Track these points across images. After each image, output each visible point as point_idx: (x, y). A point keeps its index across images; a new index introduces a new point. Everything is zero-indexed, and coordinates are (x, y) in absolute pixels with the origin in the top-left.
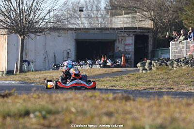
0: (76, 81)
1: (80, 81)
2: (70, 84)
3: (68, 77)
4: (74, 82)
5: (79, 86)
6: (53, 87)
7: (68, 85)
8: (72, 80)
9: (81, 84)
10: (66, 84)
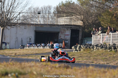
0: (63, 57)
1: (65, 57)
2: (58, 59)
3: (56, 54)
4: (61, 58)
5: (64, 61)
6: (46, 61)
7: (57, 60)
8: (59, 57)
9: (66, 59)
10: (55, 59)
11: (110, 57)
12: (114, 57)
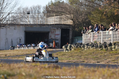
11: (101, 56)
12: (105, 56)
